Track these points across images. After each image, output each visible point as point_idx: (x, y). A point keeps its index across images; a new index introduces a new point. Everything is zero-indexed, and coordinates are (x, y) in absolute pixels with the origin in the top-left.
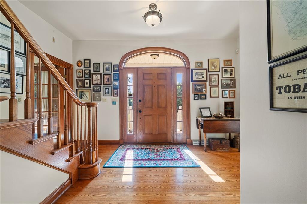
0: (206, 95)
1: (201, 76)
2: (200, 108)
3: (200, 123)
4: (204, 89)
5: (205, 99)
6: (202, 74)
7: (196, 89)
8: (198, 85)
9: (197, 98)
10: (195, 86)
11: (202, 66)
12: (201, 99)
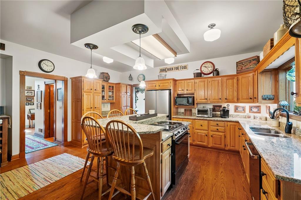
0: (34, 103)
1: (31, 94)
2: (30, 110)
3: (29, 117)
4: (32, 100)
5: (33, 105)
6: (31, 92)
7: (27, 100)
8: (28, 98)
9: (28, 104)
10: (27, 98)
11: (31, 89)
12: (30, 105)
